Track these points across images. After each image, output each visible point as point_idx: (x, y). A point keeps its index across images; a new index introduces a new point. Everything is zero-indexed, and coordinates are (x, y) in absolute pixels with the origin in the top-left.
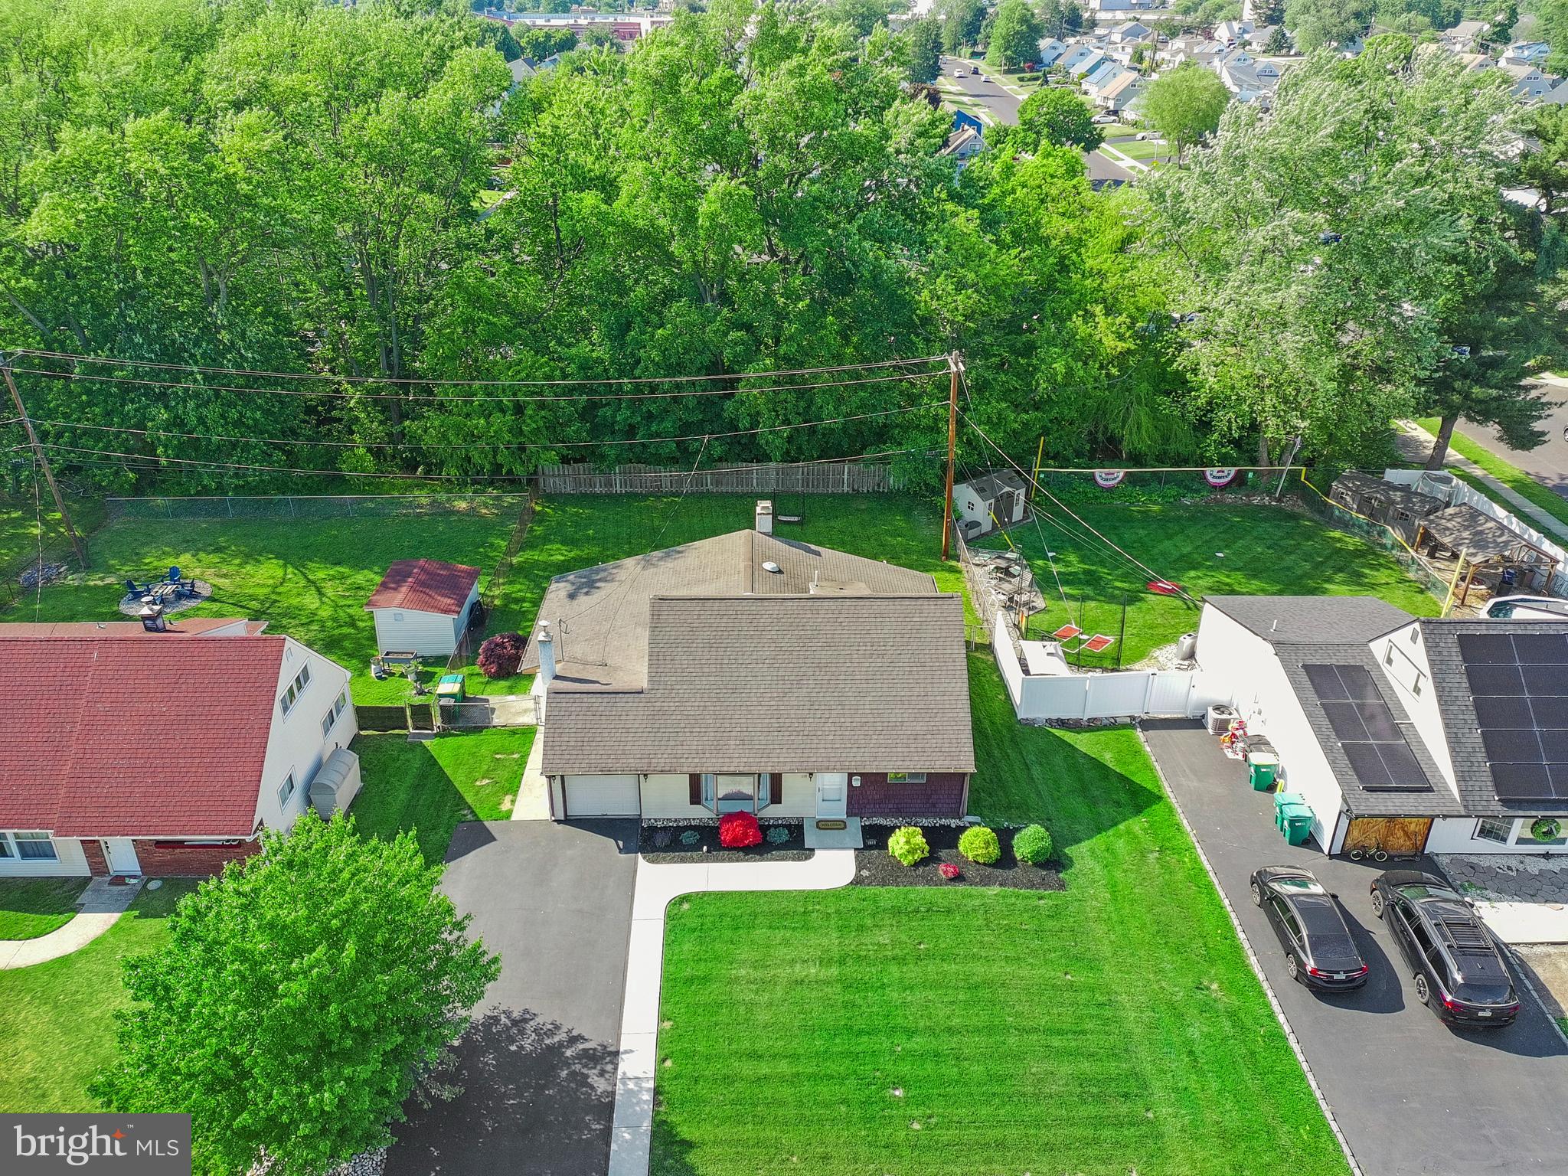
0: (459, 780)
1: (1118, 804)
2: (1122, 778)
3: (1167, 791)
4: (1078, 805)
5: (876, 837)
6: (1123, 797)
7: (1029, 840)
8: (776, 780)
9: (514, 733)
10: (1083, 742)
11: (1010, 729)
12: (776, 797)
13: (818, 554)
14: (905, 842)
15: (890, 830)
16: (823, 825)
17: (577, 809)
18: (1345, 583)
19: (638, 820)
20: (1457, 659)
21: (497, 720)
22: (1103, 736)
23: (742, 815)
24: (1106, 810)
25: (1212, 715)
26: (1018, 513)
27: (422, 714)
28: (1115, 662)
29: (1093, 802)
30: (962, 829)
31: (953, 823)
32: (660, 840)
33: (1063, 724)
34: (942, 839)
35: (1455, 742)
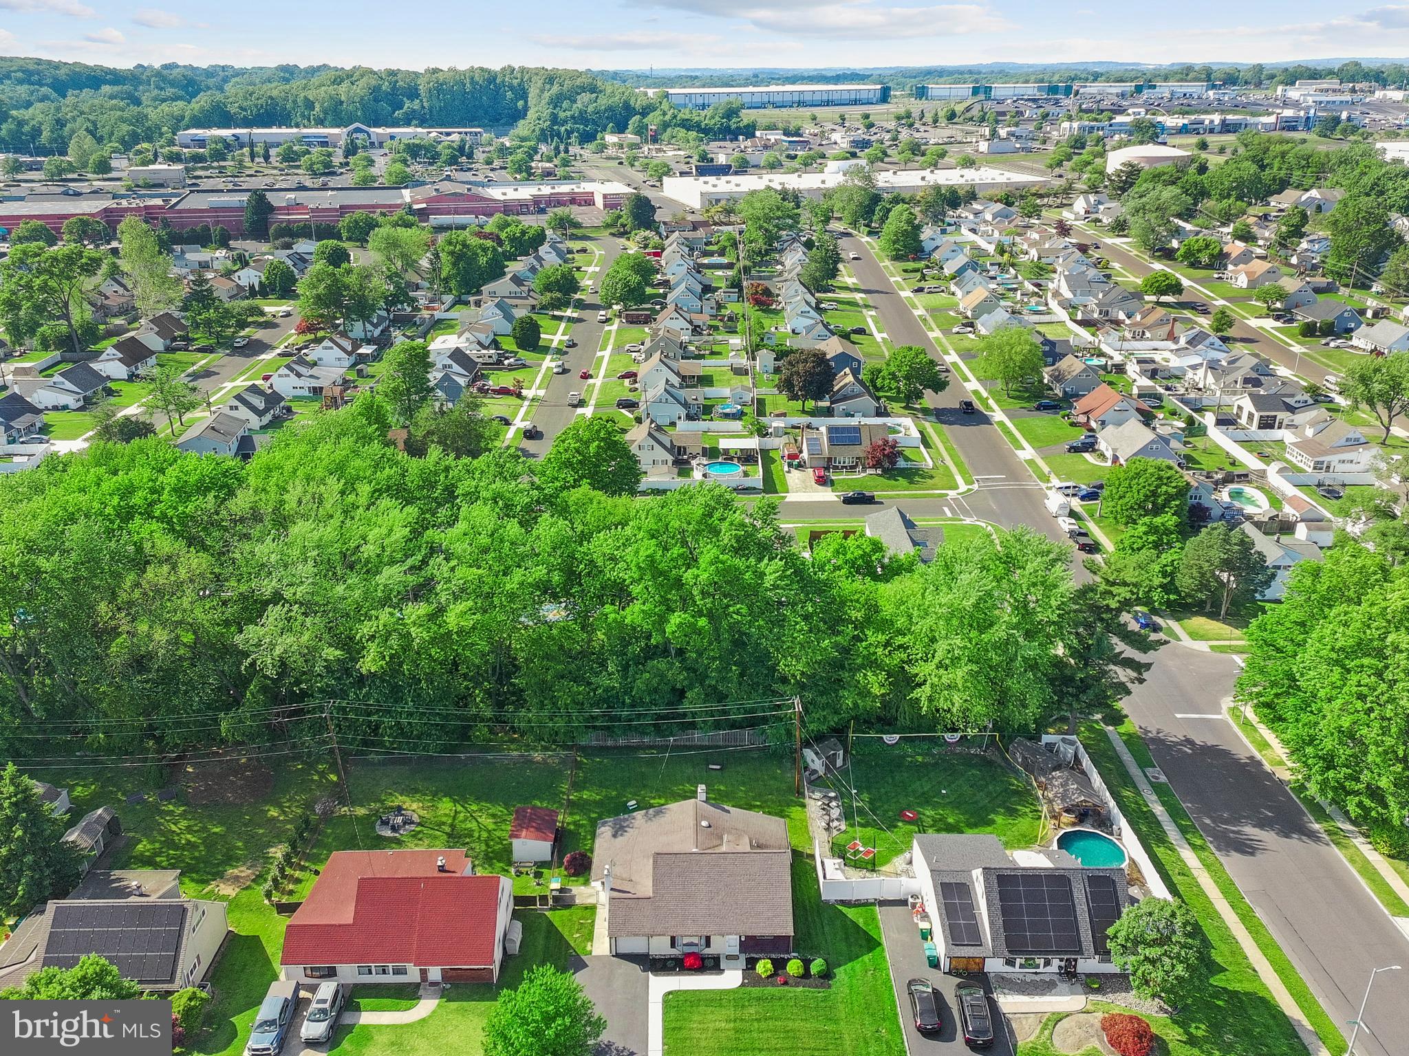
0: (566, 935)
1: (861, 946)
2: (865, 933)
3: (884, 941)
4: (842, 946)
5: (751, 963)
6: (864, 943)
7: (817, 966)
8: (708, 939)
9: (586, 908)
10: (851, 913)
11: (818, 906)
12: (708, 944)
13: (728, 812)
14: (764, 967)
15: (757, 960)
16: (729, 957)
17: (621, 951)
18: (1003, 814)
19: (647, 955)
20: (996, 885)
21: (577, 901)
22: (859, 909)
23: (694, 953)
24: (855, 949)
25: (911, 900)
26: (839, 763)
27: (544, 899)
28: (872, 866)
29: (849, 946)
30: (789, 959)
31: (786, 956)
32: (659, 965)
33: (843, 902)
34: (779, 965)
35: (991, 923)
